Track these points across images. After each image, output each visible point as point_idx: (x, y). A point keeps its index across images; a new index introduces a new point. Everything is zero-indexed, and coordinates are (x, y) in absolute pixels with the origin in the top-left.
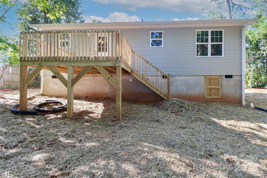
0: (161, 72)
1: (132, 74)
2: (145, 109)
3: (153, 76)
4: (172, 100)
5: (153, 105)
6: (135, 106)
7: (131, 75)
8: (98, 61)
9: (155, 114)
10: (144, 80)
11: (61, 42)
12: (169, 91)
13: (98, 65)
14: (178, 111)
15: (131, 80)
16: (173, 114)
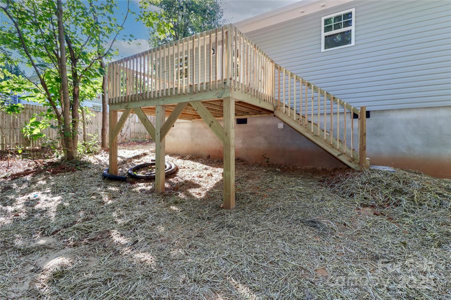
0: (342, 105)
1: (276, 113)
2: (296, 188)
3: (322, 114)
4: (373, 171)
5: (320, 181)
6: (278, 179)
7: (274, 116)
8: (194, 93)
9: (316, 204)
10: (301, 125)
11: (177, 71)
12: (363, 148)
13: (196, 99)
14: (387, 202)
15: (281, 126)
16: (368, 209)
